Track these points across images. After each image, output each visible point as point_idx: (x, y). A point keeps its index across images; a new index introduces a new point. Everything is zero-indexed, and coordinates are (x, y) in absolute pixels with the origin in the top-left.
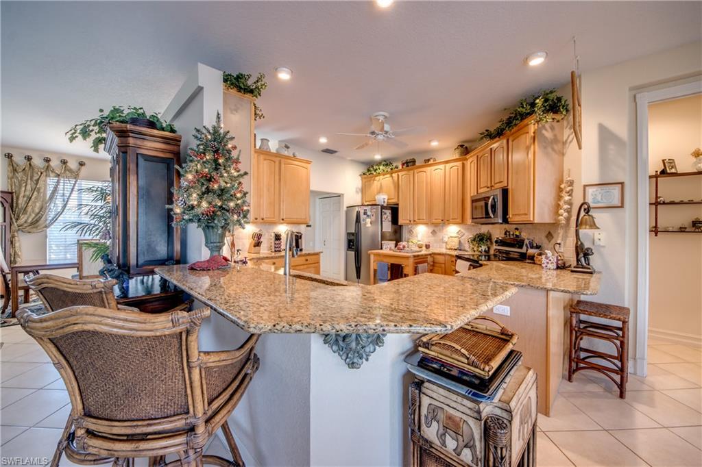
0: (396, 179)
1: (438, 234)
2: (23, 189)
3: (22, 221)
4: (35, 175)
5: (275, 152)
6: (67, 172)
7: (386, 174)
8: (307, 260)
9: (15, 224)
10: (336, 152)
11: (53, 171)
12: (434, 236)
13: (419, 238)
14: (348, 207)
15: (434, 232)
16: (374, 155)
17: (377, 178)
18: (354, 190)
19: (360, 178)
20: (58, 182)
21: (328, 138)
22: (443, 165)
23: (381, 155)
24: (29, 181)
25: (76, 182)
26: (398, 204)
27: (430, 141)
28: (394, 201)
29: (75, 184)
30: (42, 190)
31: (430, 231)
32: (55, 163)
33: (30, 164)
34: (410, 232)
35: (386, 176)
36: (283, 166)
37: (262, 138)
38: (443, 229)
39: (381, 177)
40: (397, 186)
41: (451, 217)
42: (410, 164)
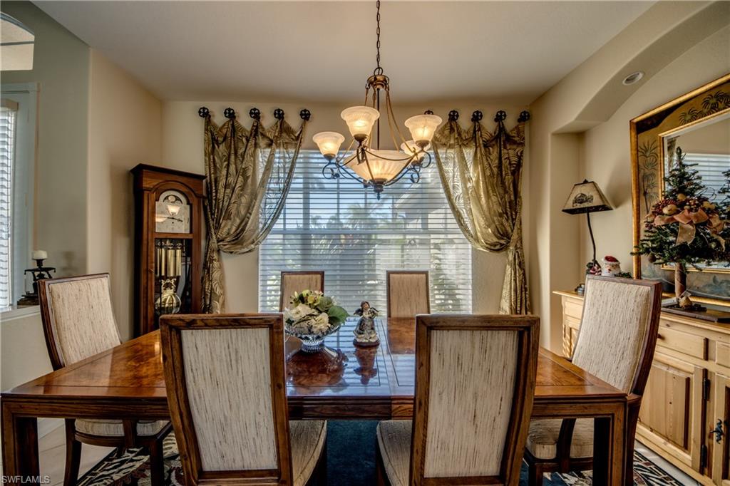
2: (224, 172)
3: (223, 232)
4: (240, 145)
6: (284, 135)
9: (214, 237)
11: (264, 136)
20: (272, 155)
24: (233, 157)
25: (297, 152)
29: (295, 157)
30: (250, 173)
32: (268, 121)
33: (233, 125)
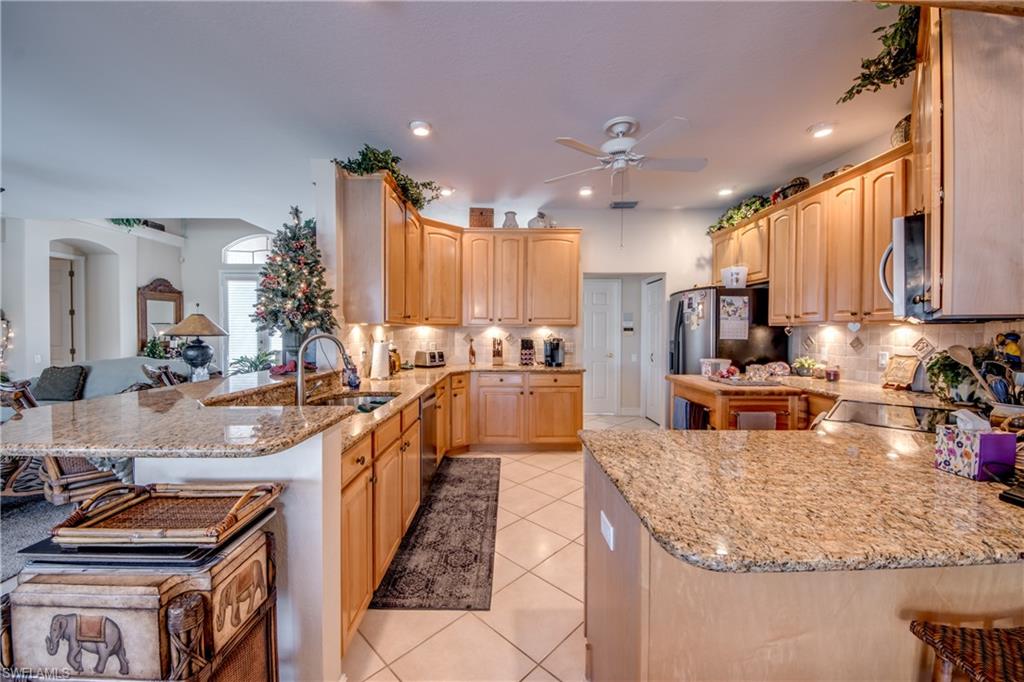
0: (764, 228)
1: (868, 346)
5: (526, 226)
7: (748, 224)
8: (556, 381)
10: (636, 203)
12: (859, 354)
13: (825, 358)
14: (672, 295)
15: (857, 343)
16: (718, 190)
17: (735, 234)
18: (694, 261)
19: (709, 238)
21: (593, 188)
22: (859, 178)
23: (734, 188)
26: (768, 282)
27: (810, 129)
28: (761, 276)
31: (849, 341)
34: (807, 340)
35: (748, 227)
36: (530, 244)
37: (507, 211)
38: (878, 336)
39: (741, 231)
40: (767, 245)
41: (876, 307)
42: (789, 192)
